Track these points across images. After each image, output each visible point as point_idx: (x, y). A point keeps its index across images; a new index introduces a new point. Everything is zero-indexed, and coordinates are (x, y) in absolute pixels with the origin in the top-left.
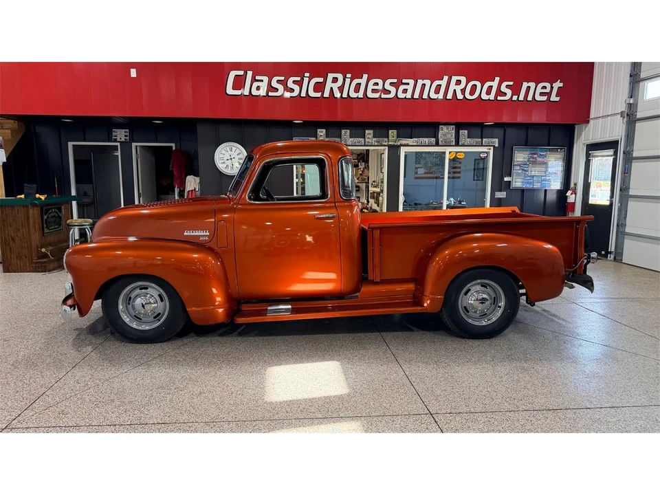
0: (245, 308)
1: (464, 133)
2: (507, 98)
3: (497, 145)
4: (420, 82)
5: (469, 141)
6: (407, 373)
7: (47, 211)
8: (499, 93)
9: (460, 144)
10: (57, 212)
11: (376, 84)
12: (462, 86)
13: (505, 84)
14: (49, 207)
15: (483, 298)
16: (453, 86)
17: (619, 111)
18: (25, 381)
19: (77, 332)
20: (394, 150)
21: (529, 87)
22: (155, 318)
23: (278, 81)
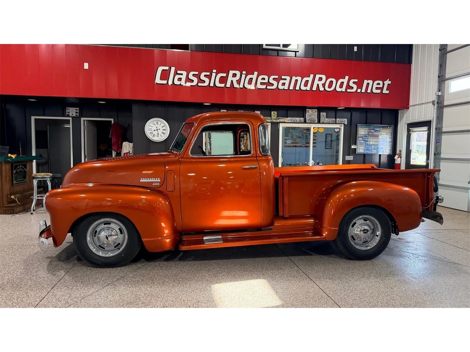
0: (185, 238)
1: (323, 114)
2: (353, 90)
3: (346, 123)
4: (294, 78)
5: (327, 120)
6: (321, 288)
7: (16, 167)
8: (348, 87)
9: (321, 122)
10: (23, 168)
11: (264, 79)
12: (323, 81)
13: (352, 81)
14: (18, 164)
15: (365, 229)
16: (316, 82)
17: (431, 101)
18: (14, 300)
19: (49, 260)
20: (275, 126)
21: (368, 84)
22: (115, 247)
23: (194, 75)
